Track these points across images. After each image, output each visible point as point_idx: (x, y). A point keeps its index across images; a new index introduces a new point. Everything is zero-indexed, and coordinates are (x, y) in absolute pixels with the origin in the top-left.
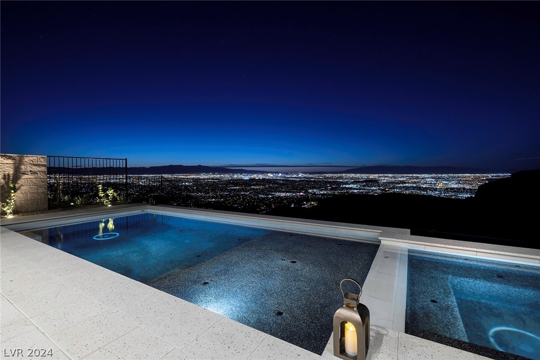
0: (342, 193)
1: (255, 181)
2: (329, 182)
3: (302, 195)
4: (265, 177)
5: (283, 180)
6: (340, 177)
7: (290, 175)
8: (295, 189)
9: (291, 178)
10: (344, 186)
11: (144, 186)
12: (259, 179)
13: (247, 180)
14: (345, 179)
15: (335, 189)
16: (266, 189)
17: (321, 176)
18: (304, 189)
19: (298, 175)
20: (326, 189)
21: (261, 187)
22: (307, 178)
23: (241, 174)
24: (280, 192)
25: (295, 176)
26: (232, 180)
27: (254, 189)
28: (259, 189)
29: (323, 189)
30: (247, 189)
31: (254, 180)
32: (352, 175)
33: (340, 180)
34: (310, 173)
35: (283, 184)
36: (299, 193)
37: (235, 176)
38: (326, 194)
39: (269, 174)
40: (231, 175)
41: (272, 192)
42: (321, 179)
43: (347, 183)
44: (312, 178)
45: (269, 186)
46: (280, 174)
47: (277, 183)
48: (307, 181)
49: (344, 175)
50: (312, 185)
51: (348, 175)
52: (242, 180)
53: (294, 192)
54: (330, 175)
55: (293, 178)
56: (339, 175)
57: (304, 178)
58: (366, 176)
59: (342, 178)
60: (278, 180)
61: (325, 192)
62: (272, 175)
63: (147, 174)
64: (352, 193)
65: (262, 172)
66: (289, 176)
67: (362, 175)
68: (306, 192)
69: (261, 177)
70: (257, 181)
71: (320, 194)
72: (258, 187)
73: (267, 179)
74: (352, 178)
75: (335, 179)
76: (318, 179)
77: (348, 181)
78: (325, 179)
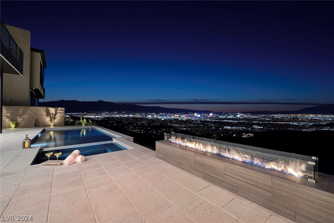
2: (279, 126)
4: (189, 118)
5: (215, 123)
6: (294, 118)
7: (224, 115)
9: (226, 119)
22: (248, 120)
25: (231, 117)
32: (311, 116)
33: (294, 123)
34: (253, 113)
39: (195, 115)
42: (267, 121)
46: (211, 114)
49: (299, 116)
54: (279, 116)
55: (229, 119)
56: (292, 116)
57: (243, 119)
58: (331, 118)
59: (296, 120)
60: (209, 122)
62: (199, 116)
66: (223, 117)
67: (325, 116)
74: (311, 121)
75: (286, 121)
76: (263, 121)
77: (306, 125)
78: (273, 121)
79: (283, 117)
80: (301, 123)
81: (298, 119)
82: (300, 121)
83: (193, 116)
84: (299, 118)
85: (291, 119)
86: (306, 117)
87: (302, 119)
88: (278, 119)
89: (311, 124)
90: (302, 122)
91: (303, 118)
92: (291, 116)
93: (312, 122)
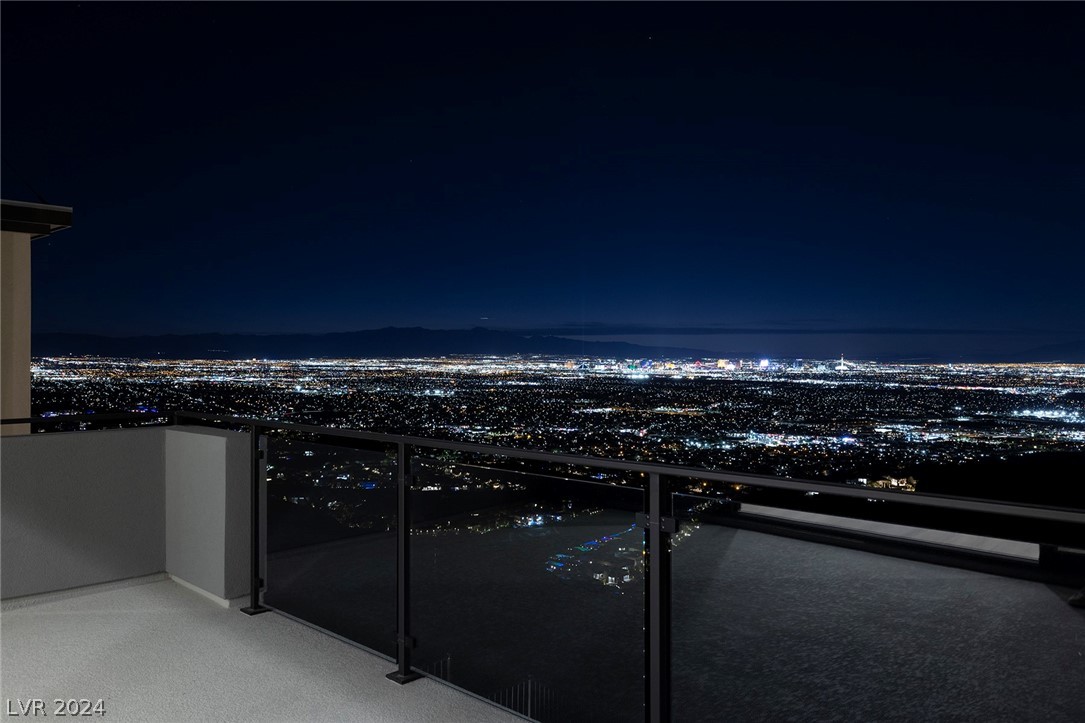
0: (1018, 441)
1: (669, 387)
2: (962, 397)
3: (849, 446)
4: (705, 373)
5: (774, 385)
6: (1007, 376)
7: (800, 364)
8: (819, 422)
9: (806, 376)
10: (1027, 413)
11: (310, 399)
12: (685, 380)
13: (640, 384)
14: (1033, 383)
15: (988, 425)
16: (709, 417)
17: (928, 372)
18: (858, 424)
19: (832, 367)
20: (950, 425)
21: (693, 411)
22: (869, 378)
23: (620, 359)
24: (762, 430)
25: (821, 369)
26: (586, 381)
27: (665, 417)
28: (686, 417)
29: (934, 425)
30: (639, 417)
31: (663, 382)
32: (1063, 368)
33: (1010, 390)
35: (777, 402)
36: (839, 435)
37: (601, 368)
38: (949, 444)
39: (722, 363)
40: (585, 362)
41: (733, 428)
42: (925, 382)
43: (1038, 402)
44: (890, 378)
45: (722, 408)
46: (764, 363)
47: (752, 397)
48: (870, 391)
49: (1024, 368)
50: (889, 405)
51: (1045, 369)
52: (622, 382)
53: (816, 433)
54: (963, 369)
55: (815, 377)
56: (1003, 367)
57: (857, 377)
59: (1015, 379)
60: (757, 384)
61: (946, 437)
62: (731, 367)
63: (317, 357)
64: (1062, 443)
65: (696, 356)
66: (796, 370)
68: (866, 433)
69: (690, 370)
70: (678, 388)
71: (925, 445)
72: (680, 411)
73: (713, 381)
74: (1061, 383)
75: (985, 384)
76: (913, 383)
77: (1046, 395)
78: (944, 384)
79: (974, 372)
80: (1030, 390)
81: (1020, 378)
82: (1028, 384)
83: (716, 367)
84: (1024, 376)
85: (998, 377)
86: (1046, 372)
87: (1033, 378)
88: (958, 376)
89: (1064, 392)
90: (1035, 385)
91: (1039, 376)
92: (1000, 368)
93: (1064, 387)
